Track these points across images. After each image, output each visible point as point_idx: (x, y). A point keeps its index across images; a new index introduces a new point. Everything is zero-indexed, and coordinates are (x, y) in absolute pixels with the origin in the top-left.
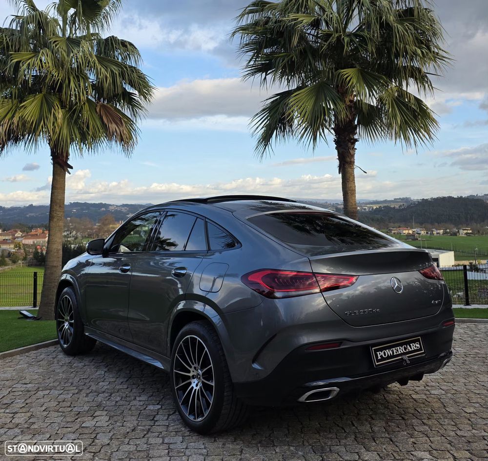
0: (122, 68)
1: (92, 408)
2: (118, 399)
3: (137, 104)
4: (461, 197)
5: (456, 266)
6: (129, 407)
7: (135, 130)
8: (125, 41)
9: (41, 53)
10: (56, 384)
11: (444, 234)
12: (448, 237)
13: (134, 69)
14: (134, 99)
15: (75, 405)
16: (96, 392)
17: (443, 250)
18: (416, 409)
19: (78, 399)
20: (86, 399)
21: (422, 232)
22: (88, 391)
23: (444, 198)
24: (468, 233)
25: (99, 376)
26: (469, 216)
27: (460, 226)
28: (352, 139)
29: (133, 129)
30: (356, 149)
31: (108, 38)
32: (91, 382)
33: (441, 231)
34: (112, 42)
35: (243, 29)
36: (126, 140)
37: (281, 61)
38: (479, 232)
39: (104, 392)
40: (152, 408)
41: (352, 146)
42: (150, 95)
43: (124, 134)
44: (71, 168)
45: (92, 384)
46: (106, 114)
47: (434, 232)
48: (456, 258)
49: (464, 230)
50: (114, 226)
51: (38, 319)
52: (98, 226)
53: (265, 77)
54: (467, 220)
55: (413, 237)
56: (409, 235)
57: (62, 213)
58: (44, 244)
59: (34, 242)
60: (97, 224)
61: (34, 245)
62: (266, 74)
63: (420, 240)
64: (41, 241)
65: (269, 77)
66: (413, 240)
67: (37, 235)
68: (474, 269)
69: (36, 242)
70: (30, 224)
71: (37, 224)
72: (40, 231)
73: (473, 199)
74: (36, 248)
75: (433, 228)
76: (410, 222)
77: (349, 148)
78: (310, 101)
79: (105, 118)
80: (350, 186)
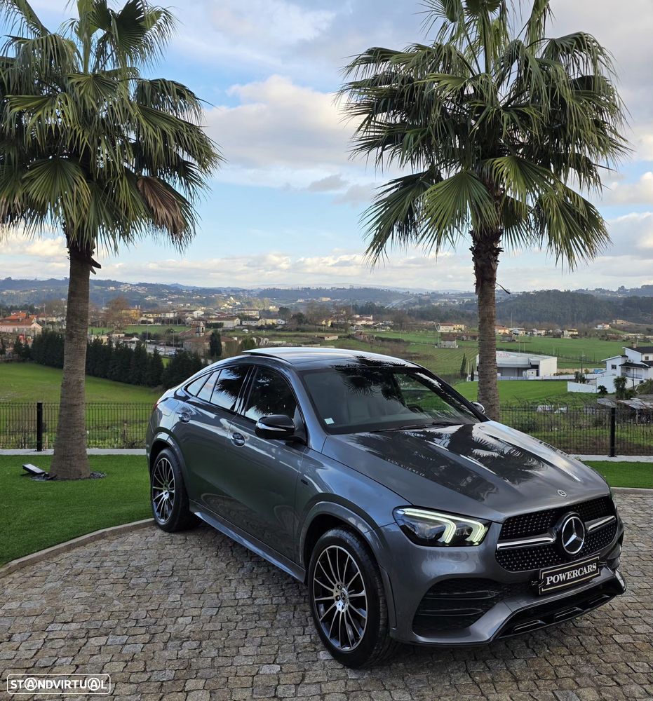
0: (177, 127)
2: (214, 653)
3: (197, 179)
4: (569, 291)
5: (558, 374)
6: (233, 669)
7: (192, 216)
10: (113, 622)
11: (546, 335)
12: (550, 339)
13: (192, 128)
14: (192, 171)
15: (153, 668)
16: (176, 638)
17: (544, 354)
18: (628, 665)
19: (153, 653)
20: (166, 653)
21: (521, 333)
22: (166, 637)
24: (574, 335)
25: (174, 605)
26: (575, 315)
27: (565, 326)
28: (494, 248)
29: (190, 215)
30: (499, 261)
32: (165, 618)
33: (543, 332)
34: (162, 89)
35: (356, 85)
38: (586, 333)
39: (189, 638)
40: (268, 672)
41: (495, 258)
45: (165, 620)
46: (152, 193)
47: (534, 333)
48: (560, 365)
49: (569, 331)
50: (128, 312)
51: (52, 479)
52: (105, 311)
53: (382, 154)
54: (573, 320)
55: (510, 338)
56: (505, 335)
57: (84, 330)
58: (29, 333)
59: (14, 330)
60: (103, 308)
61: (14, 333)
62: (383, 150)
63: (517, 342)
64: (24, 328)
65: (386, 153)
66: (509, 341)
67: (19, 320)
68: (580, 379)
69: (17, 330)
70: (9, 304)
71: (18, 305)
72: (22, 315)
73: (582, 295)
74: (18, 339)
75: (534, 328)
76: (506, 319)
77: (490, 260)
78: (449, 200)
79: (150, 199)
80: (488, 311)
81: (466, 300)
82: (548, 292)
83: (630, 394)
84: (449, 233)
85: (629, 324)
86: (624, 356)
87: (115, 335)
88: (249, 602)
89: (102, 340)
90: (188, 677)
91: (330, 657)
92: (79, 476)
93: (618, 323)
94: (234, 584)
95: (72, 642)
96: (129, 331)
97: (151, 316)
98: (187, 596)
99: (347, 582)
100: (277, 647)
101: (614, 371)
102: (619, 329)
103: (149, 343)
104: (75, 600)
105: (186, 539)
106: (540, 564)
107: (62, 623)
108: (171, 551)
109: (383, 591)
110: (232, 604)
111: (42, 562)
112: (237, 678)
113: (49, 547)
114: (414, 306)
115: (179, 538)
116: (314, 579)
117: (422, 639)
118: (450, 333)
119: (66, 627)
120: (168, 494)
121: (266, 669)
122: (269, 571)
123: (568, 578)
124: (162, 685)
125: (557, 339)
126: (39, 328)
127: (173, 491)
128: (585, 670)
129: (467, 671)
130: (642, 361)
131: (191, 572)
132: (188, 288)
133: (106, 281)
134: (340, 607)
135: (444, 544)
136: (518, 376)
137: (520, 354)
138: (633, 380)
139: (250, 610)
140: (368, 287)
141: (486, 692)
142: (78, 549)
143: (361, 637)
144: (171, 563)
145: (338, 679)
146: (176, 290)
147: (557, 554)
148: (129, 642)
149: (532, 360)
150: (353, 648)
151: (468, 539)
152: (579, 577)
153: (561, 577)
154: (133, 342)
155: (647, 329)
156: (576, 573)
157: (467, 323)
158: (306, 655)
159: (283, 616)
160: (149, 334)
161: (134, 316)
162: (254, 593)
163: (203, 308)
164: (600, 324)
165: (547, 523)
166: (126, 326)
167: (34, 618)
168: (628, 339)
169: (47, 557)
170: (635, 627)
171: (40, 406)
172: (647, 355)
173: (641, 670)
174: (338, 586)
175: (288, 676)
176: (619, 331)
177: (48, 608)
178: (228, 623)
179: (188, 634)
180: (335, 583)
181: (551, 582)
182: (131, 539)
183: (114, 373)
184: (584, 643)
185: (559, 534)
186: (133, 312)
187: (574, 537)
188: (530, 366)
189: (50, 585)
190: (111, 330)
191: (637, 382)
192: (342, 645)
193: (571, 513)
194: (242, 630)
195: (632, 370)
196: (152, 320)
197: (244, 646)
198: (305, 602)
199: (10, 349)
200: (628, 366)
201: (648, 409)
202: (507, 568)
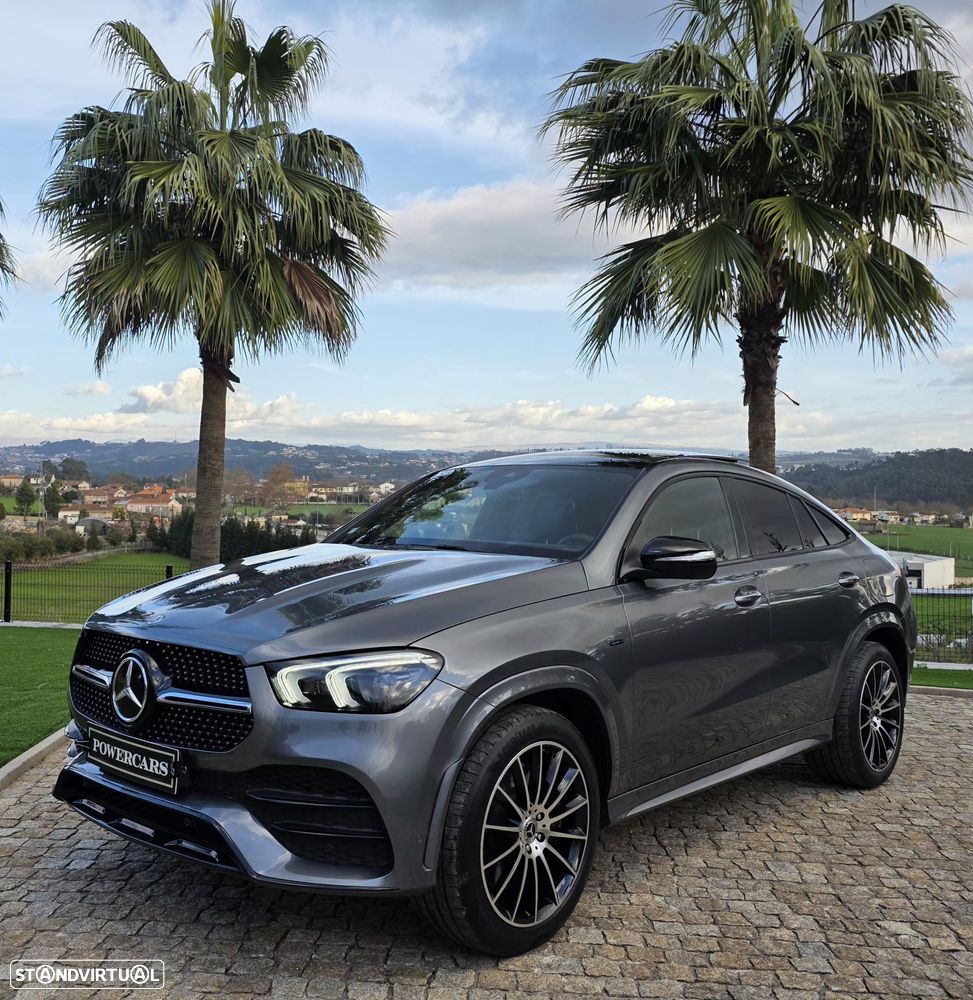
0: (331, 193)
3: (358, 262)
5: (956, 586)
7: (352, 312)
8: (337, 140)
9: (185, 164)
11: (936, 522)
12: (945, 529)
13: (351, 194)
14: (352, 253)
17: (933, 554)
21: (892, 519)
23: (942, 452)
27: (971, 508)
28: (774, 337)
29: (349, 311)
30: (780, 357)
31: (306, 132)
33: (931, 518)
34: (312, 142)
36: (335, 331)
37: (641, 180)
41: (774, 351)
42: (381, 245)
43: (333, 319)
44: (237, 380)
46: (300, 281)
47: (915, 520)
48: (959, 572)
50: (292, 485)
52: (263, 484)
53: (605, 212)
55: (873, 528)
56: (864, 523)
60: (261, 481)
62: (607, 206)
63: (886, 534)
65: (613, 211)
66: (872, 533)
74: (152, 521)
75: (915, 511)
76: (867, 497)
77: (766, 355)
78: (693, 264)
79: (298, 288)
80: (764, 430)
81: (797, 466)
82: (941, 453)
84: (712, 324)
87: (275, 518)
89: (258, 524)
96: (294, 512)
97: (323, 491)
103: (321, 529)
125: (959, 530)
133: (264, 443)
146: (357, 454)
149: (909, 561)
154: (299, 527)
160: (321, 516)
161: (301, 491)
163: (393, 479)
166: (289, 505)
186: (299, 486)
188: (906, 571)
190: (270, 510)
196: (324, 497)
199: (142, 535)
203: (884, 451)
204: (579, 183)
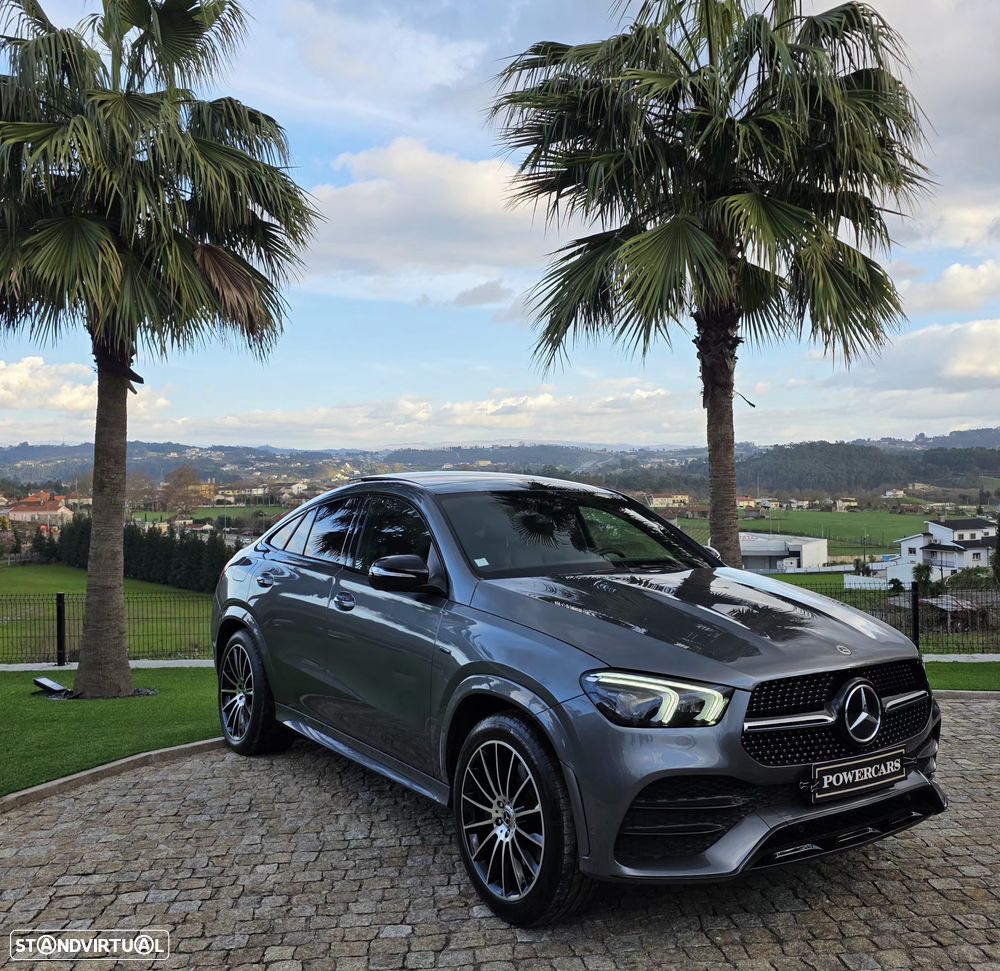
1: (255, 939)
2: (310, 911)
3: (281, 248)
4: (843, 442)
5: (829, 564)
6: (339, 932)
7: (277, 304)
10: (157, 872)
11: (810, 507)
12: (816, 513)
14: (276, 237)
15: (215, 932)
16: (252, 892)
17: (808, 536)
19: (217, 912)
20: (236, 912)
21: (773, 505)
22: (236, 892)
24: (852, 507)
25: (250, 848)
26: (854, 478)
27: (838, 494)
28: (731, 338)
29: (273, 302)
30: (737, 358)
32: (236, 866)
33: (806, 503)
37: (602, 170)
38: (869, 504)
39: (272, 892)
40: (393, 935)
41: (731, 352)
43: (255, 310)
44: (139, 380)
45: (240, 869)
46: (215, 267)
47: (793, 505)
48: (831, 551)
49: (844, 501)
50: (197, 487)
51: (77, 697)
52: (164, 487)
53: (556, 202)
54: (849, 484)
55: (757, 514)
56: (749, 509)
57: (121, 477)
58: (54, 522)
59: (33, 518)
60: (161, 484)
61: (33, 523)
62: (559, 196)
63: (768, 519)
64: (47, 515)
65: (564, 202)
66: (756, 518)
67: (39, 503)
68: (863, 570)
69: (37, 517)
70: (24, 482)
71: (39, 482)
72: (44, 495)
73: (862, 447)
74: (39, 530)
75: (792, 497)
76: (750, 486)
77: (725, 356)
78: (658, 259)
79: (213, 276)
80: (723, 432)
81: (690, 460)
82: (812, 445)
83: (938, 589)
84: (661, 324)
85: (932, 488)
86: (927, 534)
87: (179, 522)
88: (366, 843)
89: (160, 529)
90: (269, 943)
91: (489, 913)
92: (116, 693)
93: (917, 488)
94: (342, 821)
95: (92, 900)
96: (200, 516)
97: (231, 493)
98: (272, 836)
99: (511, 796)
100: (407, 902)
101: (912, 557)
102: (919, 497)
103: (229, 532)
104: (100, 845)
105: (272, 764)
106: (811, 756)
107: (79, 875)
108: (249, 780)
109: (569, 801)
110: (339, 847)
111: (54, 797)
112: (345, 944)
113: (63, 776)
114: (614, 469)
115: (261, 763)
116: (463, 796)
117: (628, 871)
118: (668, 508)
119: (84, 880)
120: (244, 699)
121: (389, 931)
122: (396, 803)
123: (857, 780)
124: (228, 954)
125: (828, 514)
126: (69, 515)
127: (252, 693)
128: (887, 925)
129: (702, 929)
130: (954, 541)
131: (277, 806)
132: (283, 452)
134: (503, 834)
135: (660, 725)
136: (770, 568)
137: (772, 536)
138: (941, 570)
139: (367, 854)
140: (546, 444)
141: (732, 958)
142: (108, 779)
143: (536, 876)
144: (247, 795)
145: (501, 942)
146: (266, 454)
147: (839, 743)
148: (179, 898)
149: (790, 543)
150: (524, 895)
151: (698, 718)
152: (873, 780)
153: (846, 777)
154: (205, 531)
155: (962, 496)
156: (869, 773)
157: (692, 492)
158: (451, 911)
159: (418, 860)
160: (229, 519)
161: (206, 494)
162: (373, 832)
163: (306, 480)
164: (889, 490)
165: (821, 693)
166: (194, 509)
167: (36, 869)
168: (932, 511)
169: (61, 790)
170: (963, 868)
171: (60, 598)
172: (961, 532)
173: (976, 925)
174: (499, 803)
175: (425, 940)
176: (918, 500)
177: (59, 856)
178: (333, 872)
179: (271, 887)
180: (494, 798)
181: (830, 784)
182: (188, 765)
183: (178, 577)
184: (884, 890)
185: (841, 712)
186: (205, 488)
187: (864, 716)
188: (787, 554)
189: (64, 826)
190: (173, 515)
191: (947, 573)
192: (507, 893)
193: (858, 679)
194: (354, 880)
195: (939, 555)
196: (232, 499)
197: (357, 901)
198: (451, 842)
199: (27, 546)
200: (933, 548)
201: (964, 611)
202: (760, 761)
203: (763, 445)
204: (526, 171)
